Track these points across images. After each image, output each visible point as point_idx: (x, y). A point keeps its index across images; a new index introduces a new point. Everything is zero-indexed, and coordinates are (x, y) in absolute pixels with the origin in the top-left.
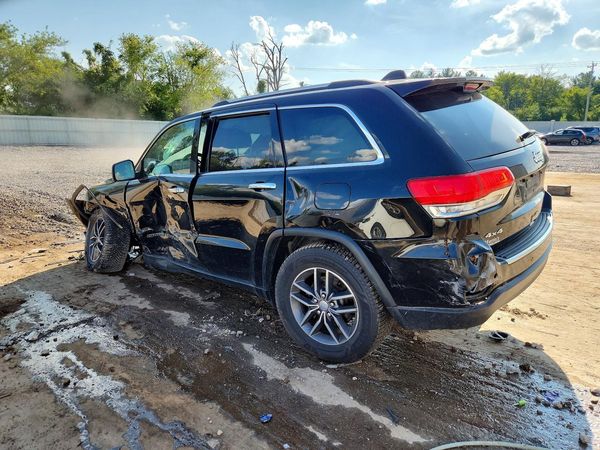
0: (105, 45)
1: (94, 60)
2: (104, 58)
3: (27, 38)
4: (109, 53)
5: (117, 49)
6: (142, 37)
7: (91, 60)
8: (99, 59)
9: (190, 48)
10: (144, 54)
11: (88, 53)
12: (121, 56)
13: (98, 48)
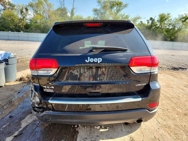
0: (153, 18)
1: (149, 23)
2: (152, 22)
3: (132, 18)
4: (154, 20)
5: (157, 18)
6: (166, 14)
7: (148, 22)
8: (150, 22)
9: (184, 16)
10: (166, 19)
11: (148, 21)
12: (157, 21)
13: (151, 19)
